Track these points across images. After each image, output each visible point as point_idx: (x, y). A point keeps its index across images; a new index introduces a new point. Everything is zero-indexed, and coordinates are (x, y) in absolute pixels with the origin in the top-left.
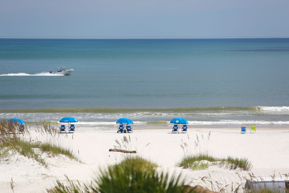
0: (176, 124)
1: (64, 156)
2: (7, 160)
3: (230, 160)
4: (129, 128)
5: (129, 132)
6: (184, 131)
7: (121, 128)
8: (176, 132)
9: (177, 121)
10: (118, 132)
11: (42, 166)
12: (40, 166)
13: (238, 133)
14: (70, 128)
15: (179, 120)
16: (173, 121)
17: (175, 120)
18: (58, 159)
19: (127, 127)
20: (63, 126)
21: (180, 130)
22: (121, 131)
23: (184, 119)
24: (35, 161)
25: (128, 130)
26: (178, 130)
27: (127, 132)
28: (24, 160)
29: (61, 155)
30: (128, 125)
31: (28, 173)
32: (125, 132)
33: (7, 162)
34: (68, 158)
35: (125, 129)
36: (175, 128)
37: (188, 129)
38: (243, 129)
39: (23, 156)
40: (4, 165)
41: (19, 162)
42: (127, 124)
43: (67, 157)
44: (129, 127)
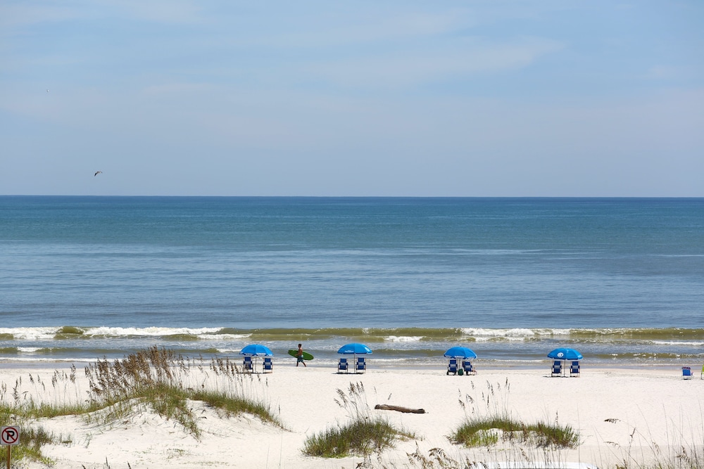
0: (559, 360)
1: (250, 416)
2: (126, 422)
3: (540, 429)
4: (467, 367)
5: (469, 373)
6: (573, 372)
7: (453, 365)
8: (559, 375)
9: (560, 355)
10: (448, 374)
11: (189, 435)
12: (184, 435)
13: (676, 378)
14: (358, 364)
15: (564, 352)
16: (552, 354)
17: (557, 351)
18: (236, 421)
19: (464, 364)
20: (343, 361)
21: (566, 371)
22: (453, 370)
23: (574, 351)
24: (178, 424)
25: (467, 370)
26: (562, 370)
27: (465, 373)
28: (157, 422)
29: (246, 415)
30: (467, 360)
31: (153, 447)
32: (461, 374)
33: (124, 426)
34: (259, 419)
35: (460, 366)
36: (557, 367)
37: (581, 370)
38: (687, 372)
39: (157, 416)
40: (118, 431)
41: (146, 427)
42: (465, 359)
43: (257, 419)
44: (469, 363)
